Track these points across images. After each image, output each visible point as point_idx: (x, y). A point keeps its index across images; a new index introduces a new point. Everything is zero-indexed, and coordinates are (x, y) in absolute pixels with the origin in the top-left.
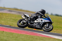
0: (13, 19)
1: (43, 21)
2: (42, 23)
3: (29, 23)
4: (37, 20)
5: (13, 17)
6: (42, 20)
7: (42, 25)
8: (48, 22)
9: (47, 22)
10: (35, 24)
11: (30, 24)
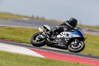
0: (94, 44)
1: (70, 36)
2: (68, 39)
3: (48, 39)
4: (61, 33)
5: (95, 40)
6: (68, 35)
7: (67, 42)
8: (77, 38)
9: (75, 38)
10: (57, 41)
11: (49, 41)
